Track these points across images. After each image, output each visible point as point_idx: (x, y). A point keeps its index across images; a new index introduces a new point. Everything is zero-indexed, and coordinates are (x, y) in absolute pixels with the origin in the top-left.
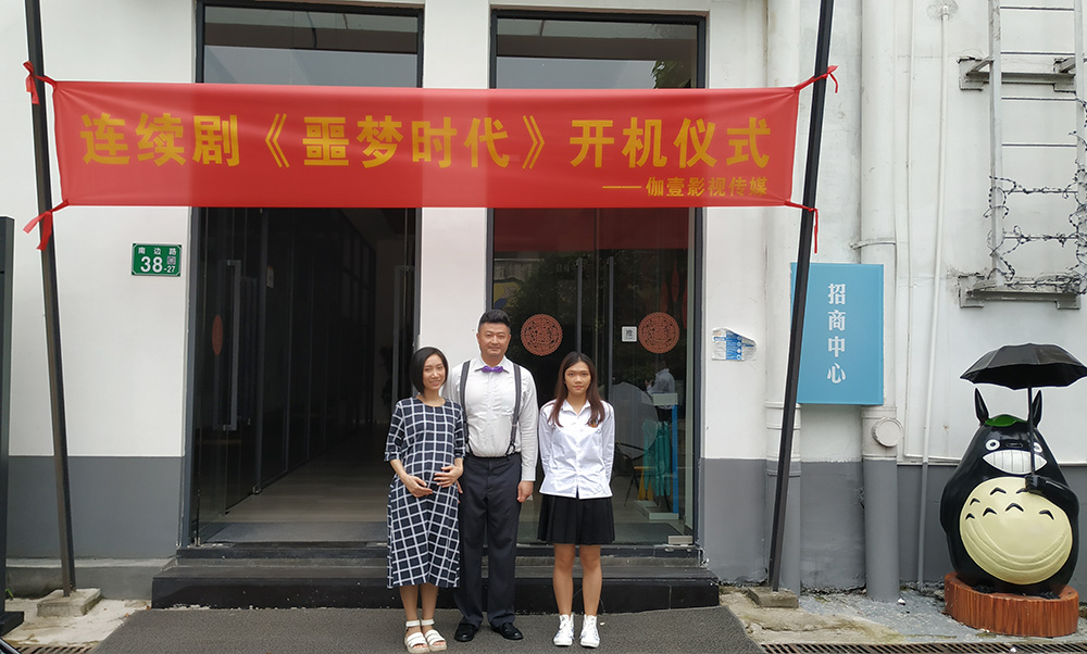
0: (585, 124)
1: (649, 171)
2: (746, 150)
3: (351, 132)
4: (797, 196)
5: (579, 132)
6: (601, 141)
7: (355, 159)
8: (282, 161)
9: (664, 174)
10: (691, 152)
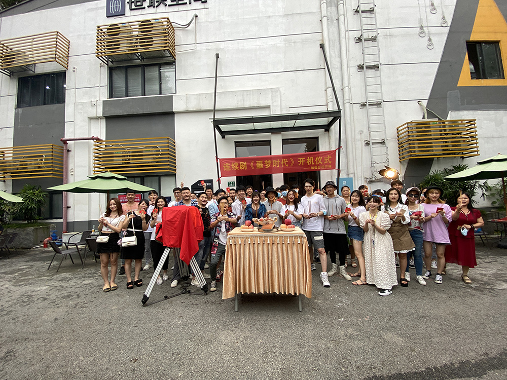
0: (300, 159)
1: (311, 165)
2: (327, 161)
3: (263, 163)
4: (337, 167)
5: (299, 160)
6: (303, 161)
7: (264, 167)
8: (253, 168)
9: (313, 166)
10: (318, 162)
